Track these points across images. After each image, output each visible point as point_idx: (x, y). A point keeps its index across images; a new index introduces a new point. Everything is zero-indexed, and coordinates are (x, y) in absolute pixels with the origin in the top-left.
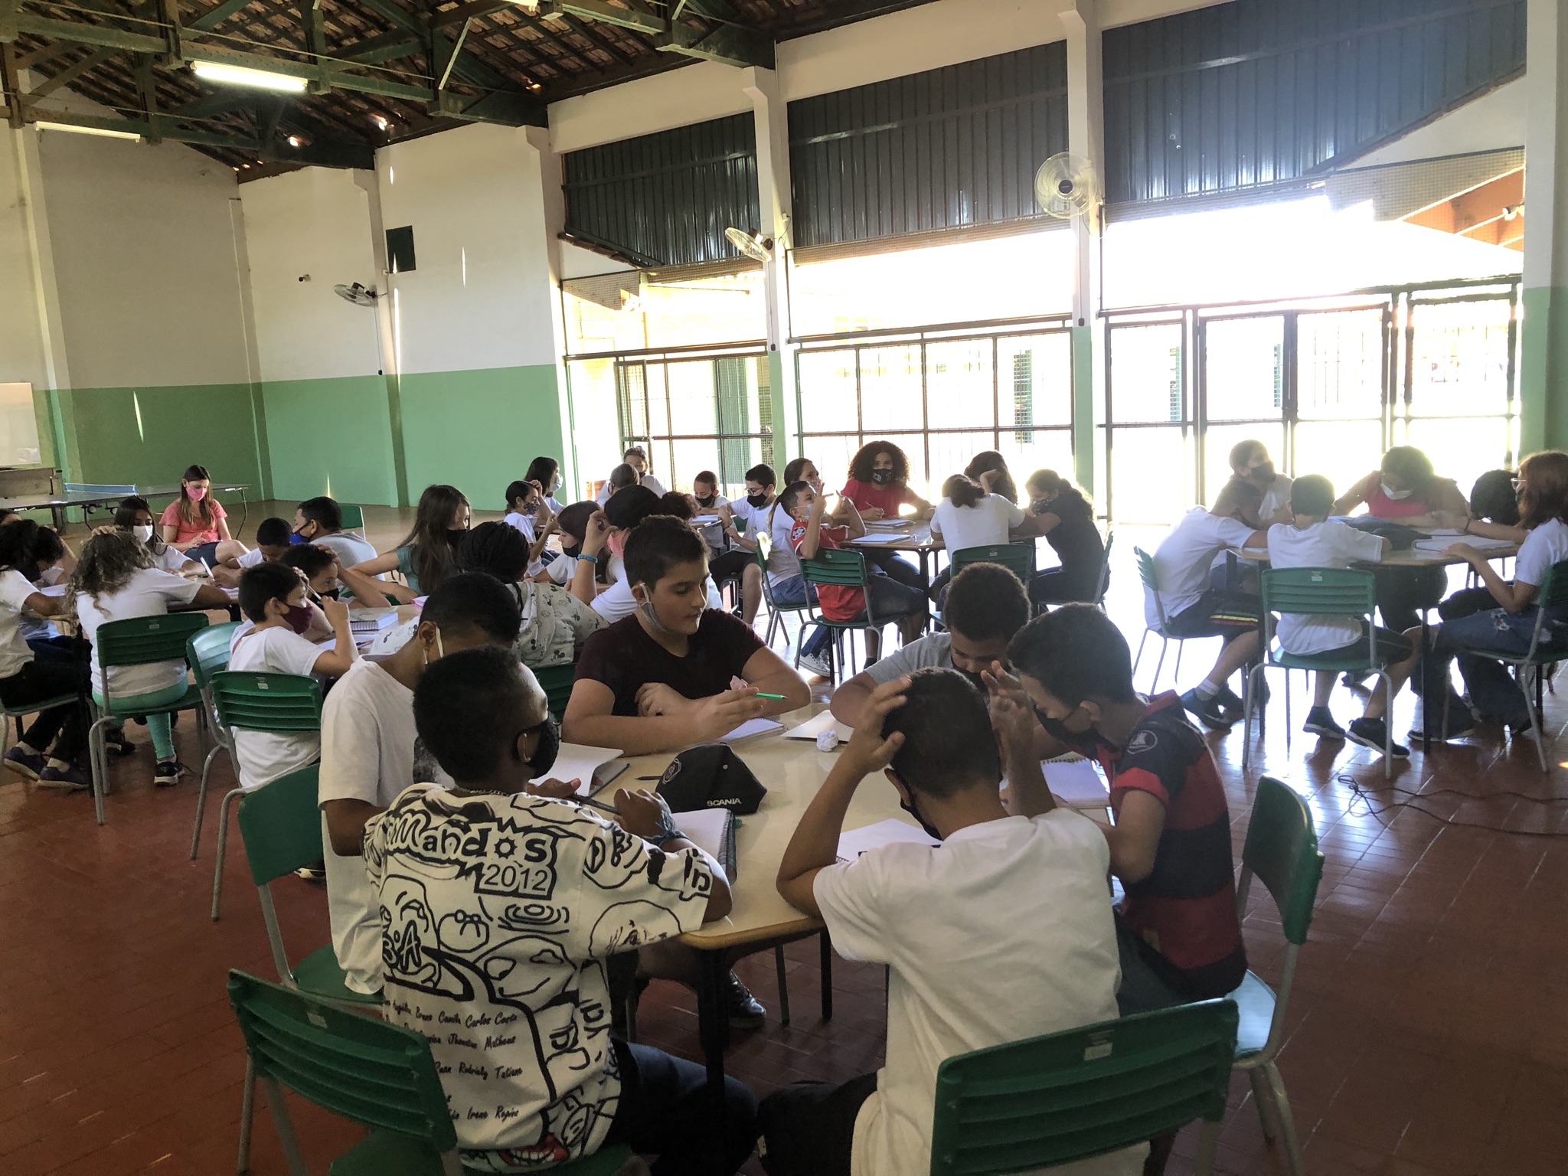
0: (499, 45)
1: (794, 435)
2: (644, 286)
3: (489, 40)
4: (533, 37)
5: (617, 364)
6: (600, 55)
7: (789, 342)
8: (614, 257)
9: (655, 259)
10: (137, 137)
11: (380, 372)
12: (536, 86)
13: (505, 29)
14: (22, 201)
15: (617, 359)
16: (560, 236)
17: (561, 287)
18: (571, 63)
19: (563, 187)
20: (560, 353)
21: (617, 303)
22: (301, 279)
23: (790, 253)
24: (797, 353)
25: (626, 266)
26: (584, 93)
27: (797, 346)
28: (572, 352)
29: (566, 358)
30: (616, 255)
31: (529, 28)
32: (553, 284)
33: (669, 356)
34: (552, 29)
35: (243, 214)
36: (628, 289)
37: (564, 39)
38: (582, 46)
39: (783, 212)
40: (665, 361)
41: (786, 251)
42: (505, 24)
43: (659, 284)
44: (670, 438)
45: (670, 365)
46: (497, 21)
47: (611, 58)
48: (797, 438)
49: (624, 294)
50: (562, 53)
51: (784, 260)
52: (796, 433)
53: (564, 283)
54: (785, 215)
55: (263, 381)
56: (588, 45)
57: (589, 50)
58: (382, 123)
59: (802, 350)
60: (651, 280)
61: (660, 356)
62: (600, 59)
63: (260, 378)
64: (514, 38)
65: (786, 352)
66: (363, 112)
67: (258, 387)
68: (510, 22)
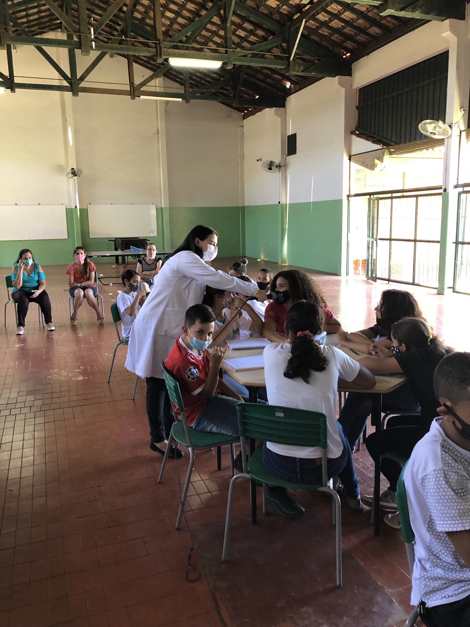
0: (326, 34)
1: (453, 243)
2: (387, 157)
3: (320, 31)
4: (340, 26)
5: (369, 200)
6: (375, 30)
7: (456, 187)
8: (374, 142)
9: (394, 142)
10: (181, 99)
11: (279, 203)
12: (348, 54)
13: (325, 24)
14: (158, 132)
15: (370, 197)
16: (352, 133)
17: (350, 159)
18: (361, 38)
19: (357, 107)
20: (345, 193)
21: (372, 167)
22: (258, 160)
23: (464, 134)
24: (460, 194)
25: (378, 147)
26: (368, 54)
27: (461, 189)
28: (352, 193)
29: (348, 196)
30: (376, 141)
31: (336, 21)
32: (346, 158)
33: (394, 195)
34: (348, 19)
35: (244, 133)
36: (378, 159)
37: (355, 24)
38: (365, 27)
39: (461, 108)
40: (392, 198)
41: (461, 132)
42: (325, 21)
43: (395, 156)
44: (390, 240)
45: (394, 200)
46: (321, 20)
47: (381, 31)
48: (455, 244)
49: (377, 161)
50: (355, 33)
51: (459, 137)
52: (455, 241)
53: (352, 157)
54: (462, 109)
55: (245, 205)
56: (368, 25)
57: (369, 28)
58: (288, 85)
59: (464, 192)
60: (391, 153)
61: (390, 195)
62: (376, 33)
63: (244, 204)
64: (331, 28)
65: (453, 194)
66: (279, 81)
67: (243, 208)
68: (327, 19)
